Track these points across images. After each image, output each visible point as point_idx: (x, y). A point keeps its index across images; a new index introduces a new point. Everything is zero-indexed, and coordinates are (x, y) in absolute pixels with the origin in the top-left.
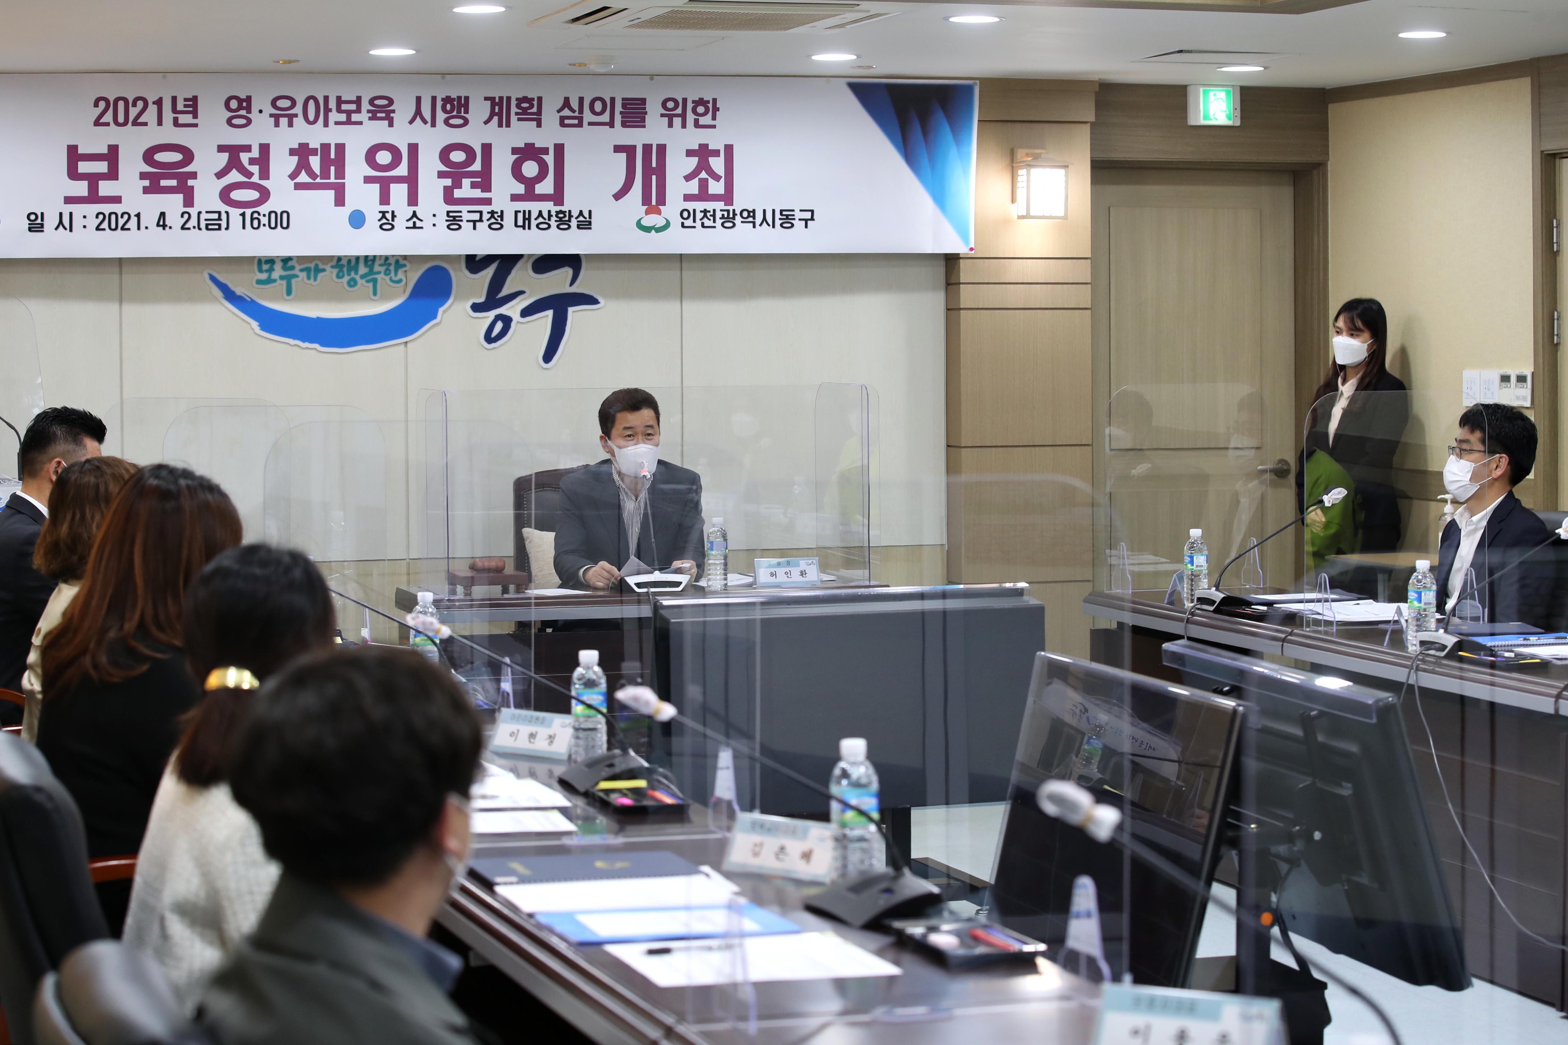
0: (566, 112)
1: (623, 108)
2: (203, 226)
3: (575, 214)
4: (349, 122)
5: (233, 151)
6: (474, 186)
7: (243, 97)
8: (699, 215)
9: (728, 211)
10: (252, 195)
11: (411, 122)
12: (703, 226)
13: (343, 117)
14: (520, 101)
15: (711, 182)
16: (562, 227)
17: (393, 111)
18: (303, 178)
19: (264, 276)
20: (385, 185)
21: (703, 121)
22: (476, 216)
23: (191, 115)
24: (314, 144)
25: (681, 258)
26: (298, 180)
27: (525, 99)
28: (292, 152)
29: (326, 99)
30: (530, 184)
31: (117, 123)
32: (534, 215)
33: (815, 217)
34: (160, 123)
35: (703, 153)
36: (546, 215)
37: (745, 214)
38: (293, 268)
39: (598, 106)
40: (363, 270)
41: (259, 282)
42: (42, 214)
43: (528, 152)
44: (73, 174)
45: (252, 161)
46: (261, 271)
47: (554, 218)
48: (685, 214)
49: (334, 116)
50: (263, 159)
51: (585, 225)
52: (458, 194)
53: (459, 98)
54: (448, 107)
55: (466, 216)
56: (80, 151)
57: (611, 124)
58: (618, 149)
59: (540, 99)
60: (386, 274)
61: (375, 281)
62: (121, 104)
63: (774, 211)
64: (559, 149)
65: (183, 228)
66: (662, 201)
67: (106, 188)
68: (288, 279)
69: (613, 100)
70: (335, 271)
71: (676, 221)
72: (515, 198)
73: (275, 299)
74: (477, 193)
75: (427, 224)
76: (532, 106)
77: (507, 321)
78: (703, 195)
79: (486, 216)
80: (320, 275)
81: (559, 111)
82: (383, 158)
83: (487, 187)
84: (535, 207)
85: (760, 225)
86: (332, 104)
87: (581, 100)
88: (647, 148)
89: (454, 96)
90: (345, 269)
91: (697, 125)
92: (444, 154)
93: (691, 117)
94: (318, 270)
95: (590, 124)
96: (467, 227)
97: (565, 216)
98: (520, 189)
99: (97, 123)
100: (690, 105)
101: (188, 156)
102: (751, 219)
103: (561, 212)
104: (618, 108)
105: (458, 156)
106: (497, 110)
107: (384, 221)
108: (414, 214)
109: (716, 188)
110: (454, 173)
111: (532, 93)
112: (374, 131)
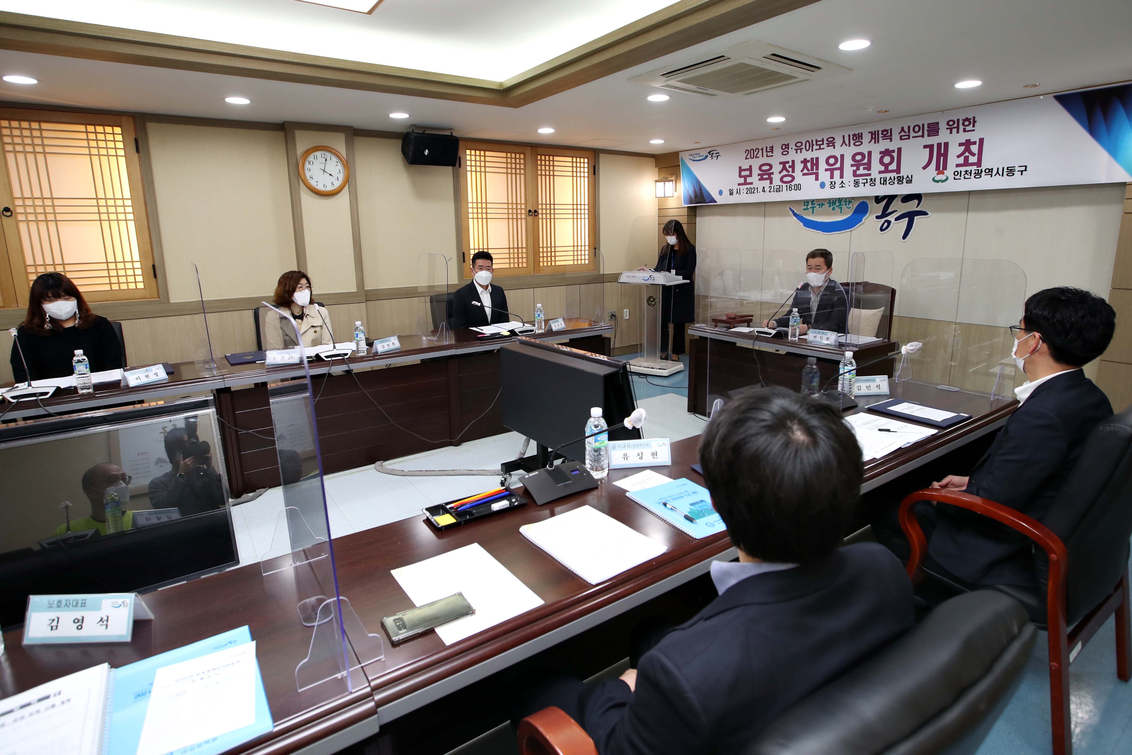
0: (903, 133)
1: (928, 128)
2: (775, 191)
3: (905, 177)
4: (820, 149)
5: (784, 163)
6: (864, 169)
7: (787, 144)
8: (963, 173)
9: (978, 170)
10: (789, 179)
11: (841, 146)
12: (965, 178)
13: (818, 147)
14: (883, 131)
15: (971, 157)
16: (899, 183)
17: (835, 143)
18: (805, 171)
19: (805, 207)
20: (832, 171)
21: (967, 128)
22: (865, 181)
23: (771, 153)
24: (809, 158)
25: (970, 193)
26: (804, 172)
27: (885, 130)
28: (802, 162)
29: (812, 141)
30: (886, 166)
31: (751, 158)
32: (888, 179)
33: (1027, 169)
34: (763, 157)
35: (967, 144)
36: (893, 178)
37: (987, 171)
38: (814, 204)
39: (917, 129)
40: (837, 204)
41: (804, 209)
42: (733, 189)
43: (886, 153)
44: (740, 176)
45: (790, 167)
46: (804, 205)
47: (896, 180)
48: (956, 173)
49: (815, 147)
50: (793, 167)
51: (909, 181)
52: (858, 172)
53: (859, 134)
54: (855, 138)
55: (861, 181)
56: (742, 168)
57: (923, 136)
58: (925, 147)
59: (891, 129)
60: (845, 205)
61: (841, 208)
62: (752, 151)
63: (1003, 168)
64: (899, 150)
65: (769, 192)
66: (945, 168)
67: (749, 180)
68: (813, 208)
69: (923, 125)
70: (828, 205)
71: (951, 176)
72: (880, 172)
73: (809, 215)
74: (866, 172)
75: (846, 185)
76: (888, 133)
77: (889, 222)
78: (966, 163)
79: (869, 181)
80: (823, 206)
81: (899, 133)
82: (832, 161)
83: (869, 169)
84: (888, 175)
85: (995, 175)
86: (814, 143)
87: (909, 127)
88: (939, 145)
89: (857, 133)
90: (831, 204)
91: (965, 131)
92: (853, 158)
93: (961, 128)
94: (823, 205)
95: (913, 137)
96: (861, 185)
97: (901, 178)
98: (882, 168)
99: (746, 159)
100: (961, 122)
101: (771, 166)
102: (990, 173)
103: (899, 177)
104: (926, 128)
105: (859, 158)
106: (874, 137)
107: (832, 185)
108: (842, 182)
109: (973, 159)
110: (857, 164)
111: (888, 128)
112: (829, 151)
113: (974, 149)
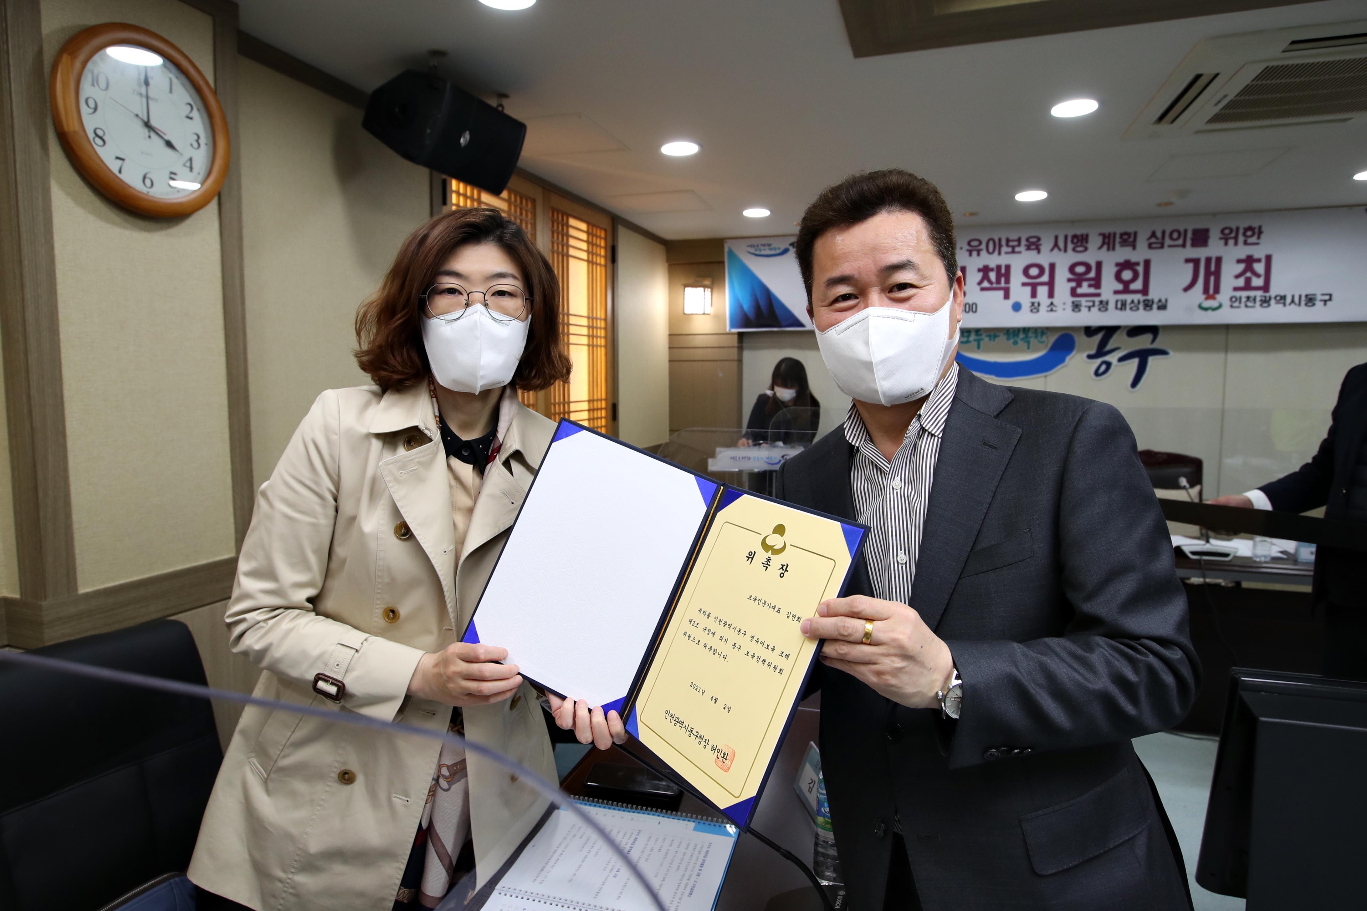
0: (1153, 240)
1: (1192, 235)
4: (1013, 252)
6: (1090, 286)
8: (1244, 300)
11: (1051, 251)
12: (1246, 306)
13: (1010, 249)
14: (1122, 235)
15: (1254, 279)
16: (1146, 309)
17: (1041, 245)
18: (986, 284)
20: (1034, 288)
21: (1250, 240)
22: (1091, 304)
24: (992, 265)
25: (1227, 328)
26: (983, 285)
27: (1126, 234)
28: (979, 270)
29: (1000, 240)
30: (1126, 284)
32: (1129, 301)
33: (1332, 299)
35: (1249, 261)
36: (1136, 302)
37: (1278, 298)
38: (981, 335)
39: (1175, 235)
40: (1022, 335)
43: (1126, 265)
47: (1141, 304)
48: (1233, 300)
49: (1004, 249)
52: (1079, 291)
53: (1082, 235)
54: (1075, 241)
55: (1084, 304)
57: (1184, 245)
58: (1188, 261)
59: (1135, 234)
60: (1035, 338)
61: (1028, 343)
63: (1300, 296)
64: (1147, 263)
66: (1217, 290)
68: (978, 341)
69: (1186, 231)
70: (1005, 337)
71: (1226, 303)
72: (1116, 292)
73: (970, 352)
74: (1092, 290)
75: (1059, 308)
76: (1129, 237)
77: (1109, 365)
78: (1248, 286)
79: (1097, 303)
80: (997, 339)
81: (1149, 239)
82: (1034, 272)
83: (1098, 286)
84: (1128, 298)
85: (1289, 305)
86: (1004, 242)
87: (1164, 232)
88: (1208, 260)
89: (1079, 234)
90: (1011, 336)
91: (1246, 243)
92: (1072, 269)
93: (1241, 239)
94: (995, 336)
96: (1084, 310)
97: (1149, 302)
98: (1120, 287)
100: (1241, 231)
102: (1282, 301)
103: (1146, 300)
104: (1189, 235)
105: (1080, 269)
106: (1107, 241)
107: (1033, 307)
108: (1052, 304)
109: (1257, 282)
110: (1078, 279)
111: (1130, 230)
112: (1029, 257)
113: (1259, 268)
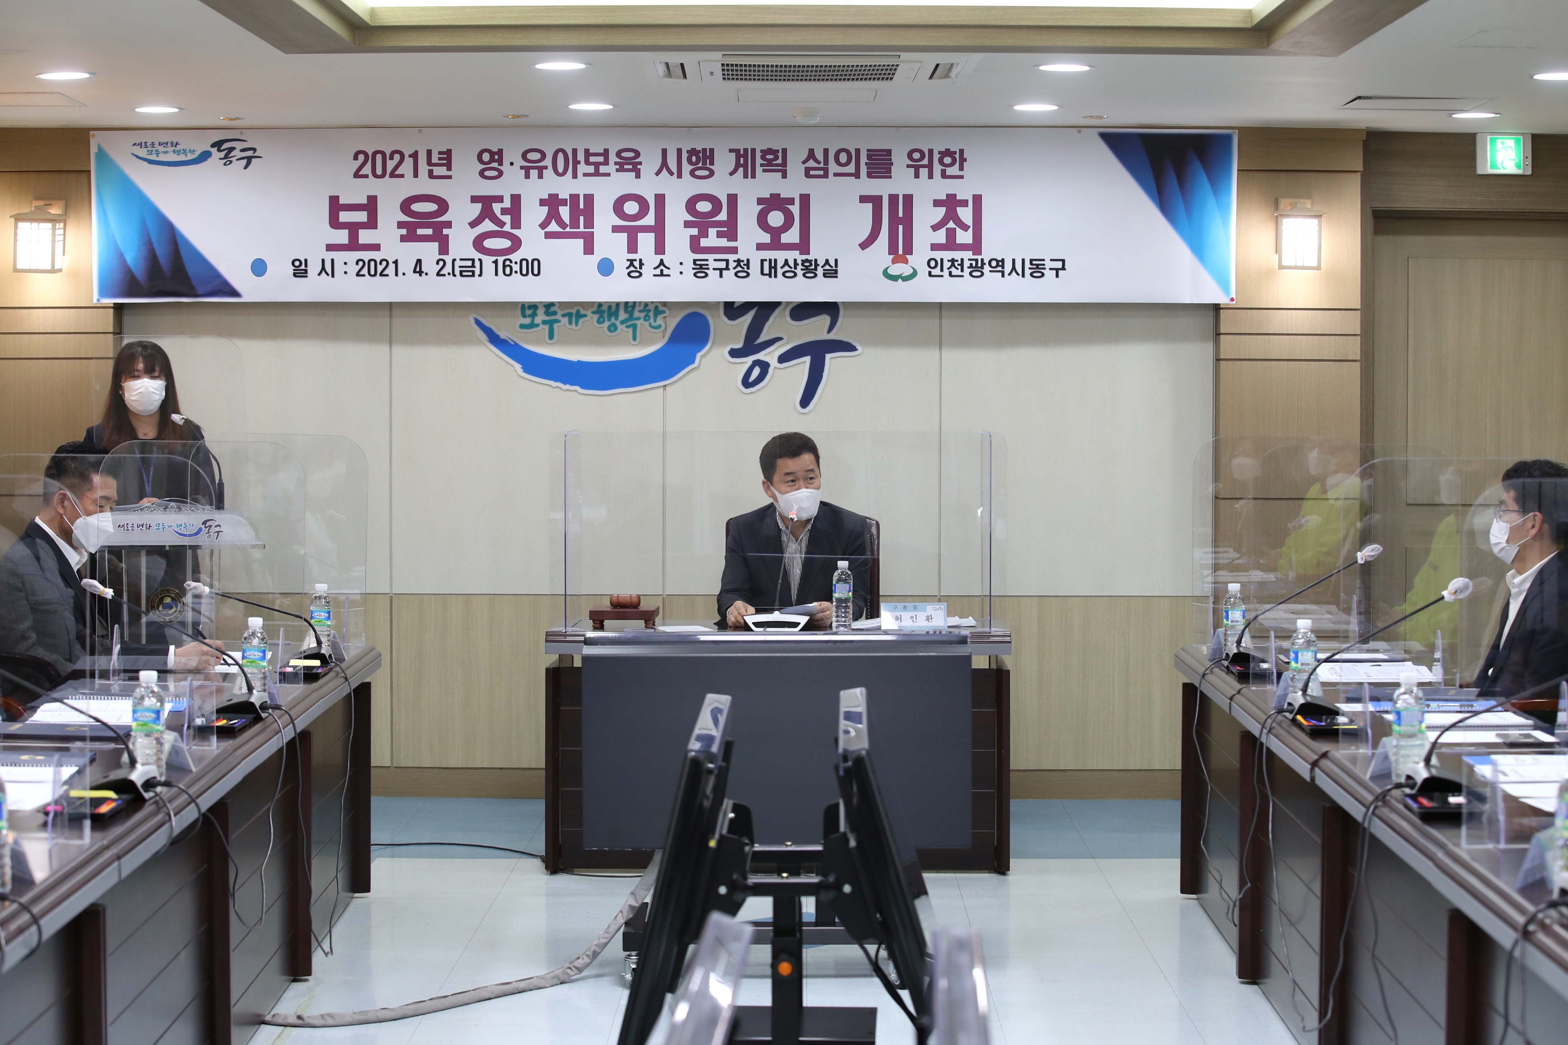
0: (811, 164)
1: (868, 159)
2: (457, 272)
3: (821, 262)
4: (597, 173)
5: (486, 202)
6: (720, 235)
7: (495, 150)
8: (947, 264)
9: (976, 260)
10: (504, 243)
11: (657, 174)
12: (950, 274)
13: (591, 169)
14: (765, 152)
15: (959, 231)
16: (808, 275)
17: (640, 163)
18: (554, 227)
19: (527, 321)
20: (632, 235)
21: (950, 171)
22: (723, 265)
23: (445, 168)
24: (564, 195)
25: (939, 309)
26: (549, 229)
27: (770, 151)
28: (543, 202)
29: (575, 151)
30: (776, 233)
31: (375, 175)
32: (780, 263)
33: (1066, 267)
34: (416, 175)
35: (951, 203)
36: (792, 264)
37: (994, 263)
38: (555, 313)
39: (843, 158)
40: (623, 315)
41: (522, 326)
42: (306, 260)
43: (773, 202)
44: (335, 223)
45: (504, 211)
46: (524, 316)
47: (800, 267)
48: (933, 264)
49: (582, 168)
50: (515, 209)
51: (832, 273)
52: (704, 243)
53: (704, 150)
54: (694, 159)
55: (712, 264)
56: (341, 202)
57: (857, 175)
58: (863, 199)
59: (785, 151)
60: (645, 320)
61: (634, 327)
62: (379, 157)
63: (1023, 260)
64: (805, 200)
65: (438, 274)
66: (909, 249)
67: (365, 236)
68: (551, 324)
69: (858, 151)
70: (596, 317)
71: (923, 270)
72: (760, 247)
73: (538, 342)
74: (723, 242)
75: (674, 271)
76: (777, 158)
77: (764, 367)
78: (951, 244)
79: (732, 265)
80: (581, 320)
81: (804, 162)
82: (631, 208)
83: (733, 236)
84: (780, 256)
85: (1009, 274)
86: (581, 157)
87: (826, 151)
88: (893, 198)
89: (699, 148)
90: (605, 315)
91: (944, 175)
92: (691, 205)
93: (937, 168)
94: (579, 316)
95: (836, 175)
96: (713, 275)
97: (811, 265)
98: (766, 238)
99: (357, 175)
100: (936, 156)
101: (443, 206)
102: (999, 269)
103: (807, 261)
104: (864, 159)
105: (704, 207)
106: (742, 162)
107: (632, 269)
108: (662, 263)
109: (964, 237)
110: (700, 223)
111: (776, 145)
112: (622, 183)
